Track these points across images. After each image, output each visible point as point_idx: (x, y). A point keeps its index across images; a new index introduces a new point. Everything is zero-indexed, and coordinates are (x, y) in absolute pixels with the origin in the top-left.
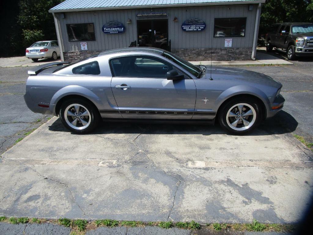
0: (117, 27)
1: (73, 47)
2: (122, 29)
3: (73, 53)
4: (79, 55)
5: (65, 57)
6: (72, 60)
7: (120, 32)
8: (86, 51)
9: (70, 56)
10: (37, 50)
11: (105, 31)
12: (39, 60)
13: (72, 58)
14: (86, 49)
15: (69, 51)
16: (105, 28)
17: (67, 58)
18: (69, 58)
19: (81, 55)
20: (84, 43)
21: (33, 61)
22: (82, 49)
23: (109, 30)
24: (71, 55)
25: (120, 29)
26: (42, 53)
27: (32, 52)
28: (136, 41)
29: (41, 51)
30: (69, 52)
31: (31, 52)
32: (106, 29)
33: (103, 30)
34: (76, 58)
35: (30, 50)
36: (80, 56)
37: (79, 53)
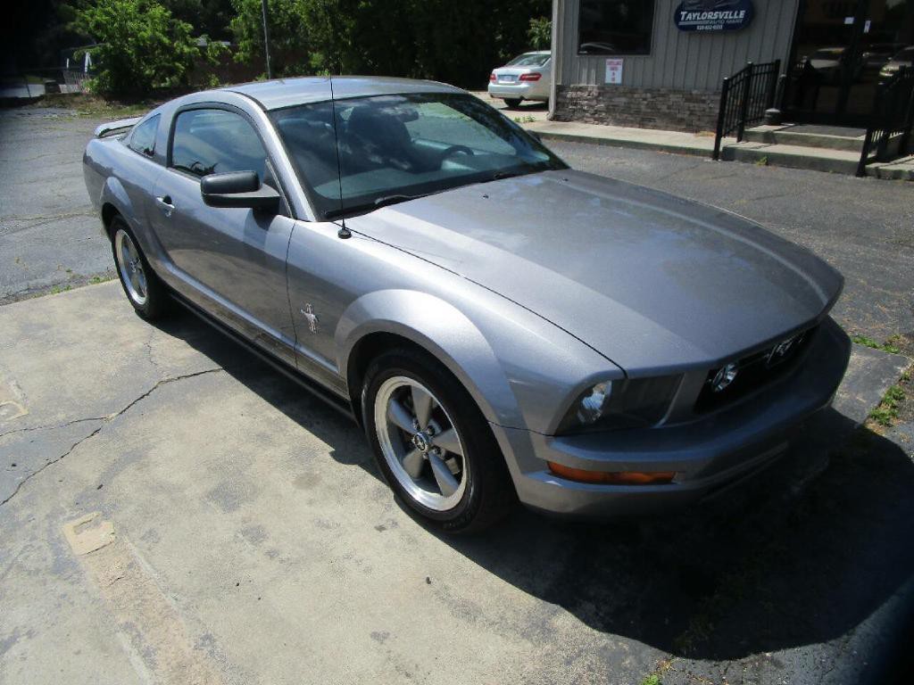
0: (722, 9)
1: (585, 72)
2: (738, 14)
3: (581, 89)
4: (596, 98)
5: (560, 100)
6: (574, 111)
7: (729, 28)
8: (615, 86)
9: (572, 99)
10: (513, 77)
11: (681, 23)
12: (524, 103)
13: (576, 104)
14: (618, 80)
15: (573, 83)
16: (683, 13)
17: (563, 105)
18: (568, 104)
19: (601, 98)
20: (616, 61)
21: (506, 106)
22: (608, 80)
23: (696, 20)
24: (574, 95)
25: (733, 15)
26: (524, 85)
27: (503, 80)
28: (778, 62)
29: (523, 78)
30: (572, 86)
31: (501, 82)
32: (686, 16)
33: (678, 17)
34: (585, 108)
35: (499, 76)
36: (598, 102)
37: (595, 93)
